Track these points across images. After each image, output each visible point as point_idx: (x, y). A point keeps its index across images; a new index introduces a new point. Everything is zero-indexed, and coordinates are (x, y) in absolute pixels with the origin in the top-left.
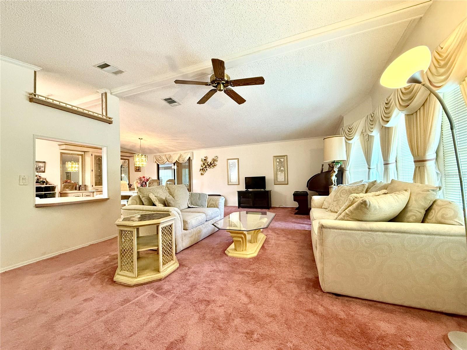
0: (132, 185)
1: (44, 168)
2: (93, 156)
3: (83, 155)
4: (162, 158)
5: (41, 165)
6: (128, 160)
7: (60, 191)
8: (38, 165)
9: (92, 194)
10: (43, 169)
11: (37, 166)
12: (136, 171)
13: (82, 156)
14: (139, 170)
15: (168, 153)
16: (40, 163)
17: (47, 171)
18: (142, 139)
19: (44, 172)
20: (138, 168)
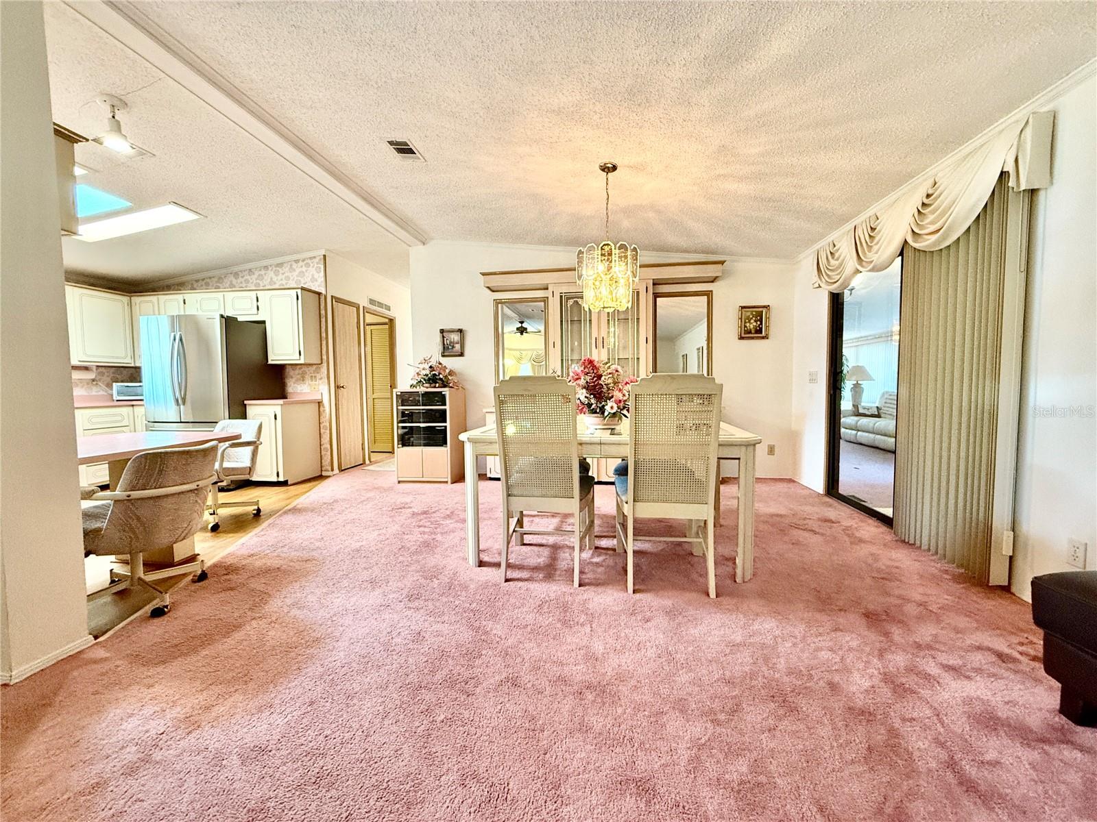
1: (460, 345)
2: (557, 296)
5: (455, 337)
6: (709, 294)
8: (450, 340)
11: (448, 342)
14: (760, 331)
16: (452, 333)
17: (466, 352)
18: (614, 168)
19: (462, 355)
20: (755, 324)
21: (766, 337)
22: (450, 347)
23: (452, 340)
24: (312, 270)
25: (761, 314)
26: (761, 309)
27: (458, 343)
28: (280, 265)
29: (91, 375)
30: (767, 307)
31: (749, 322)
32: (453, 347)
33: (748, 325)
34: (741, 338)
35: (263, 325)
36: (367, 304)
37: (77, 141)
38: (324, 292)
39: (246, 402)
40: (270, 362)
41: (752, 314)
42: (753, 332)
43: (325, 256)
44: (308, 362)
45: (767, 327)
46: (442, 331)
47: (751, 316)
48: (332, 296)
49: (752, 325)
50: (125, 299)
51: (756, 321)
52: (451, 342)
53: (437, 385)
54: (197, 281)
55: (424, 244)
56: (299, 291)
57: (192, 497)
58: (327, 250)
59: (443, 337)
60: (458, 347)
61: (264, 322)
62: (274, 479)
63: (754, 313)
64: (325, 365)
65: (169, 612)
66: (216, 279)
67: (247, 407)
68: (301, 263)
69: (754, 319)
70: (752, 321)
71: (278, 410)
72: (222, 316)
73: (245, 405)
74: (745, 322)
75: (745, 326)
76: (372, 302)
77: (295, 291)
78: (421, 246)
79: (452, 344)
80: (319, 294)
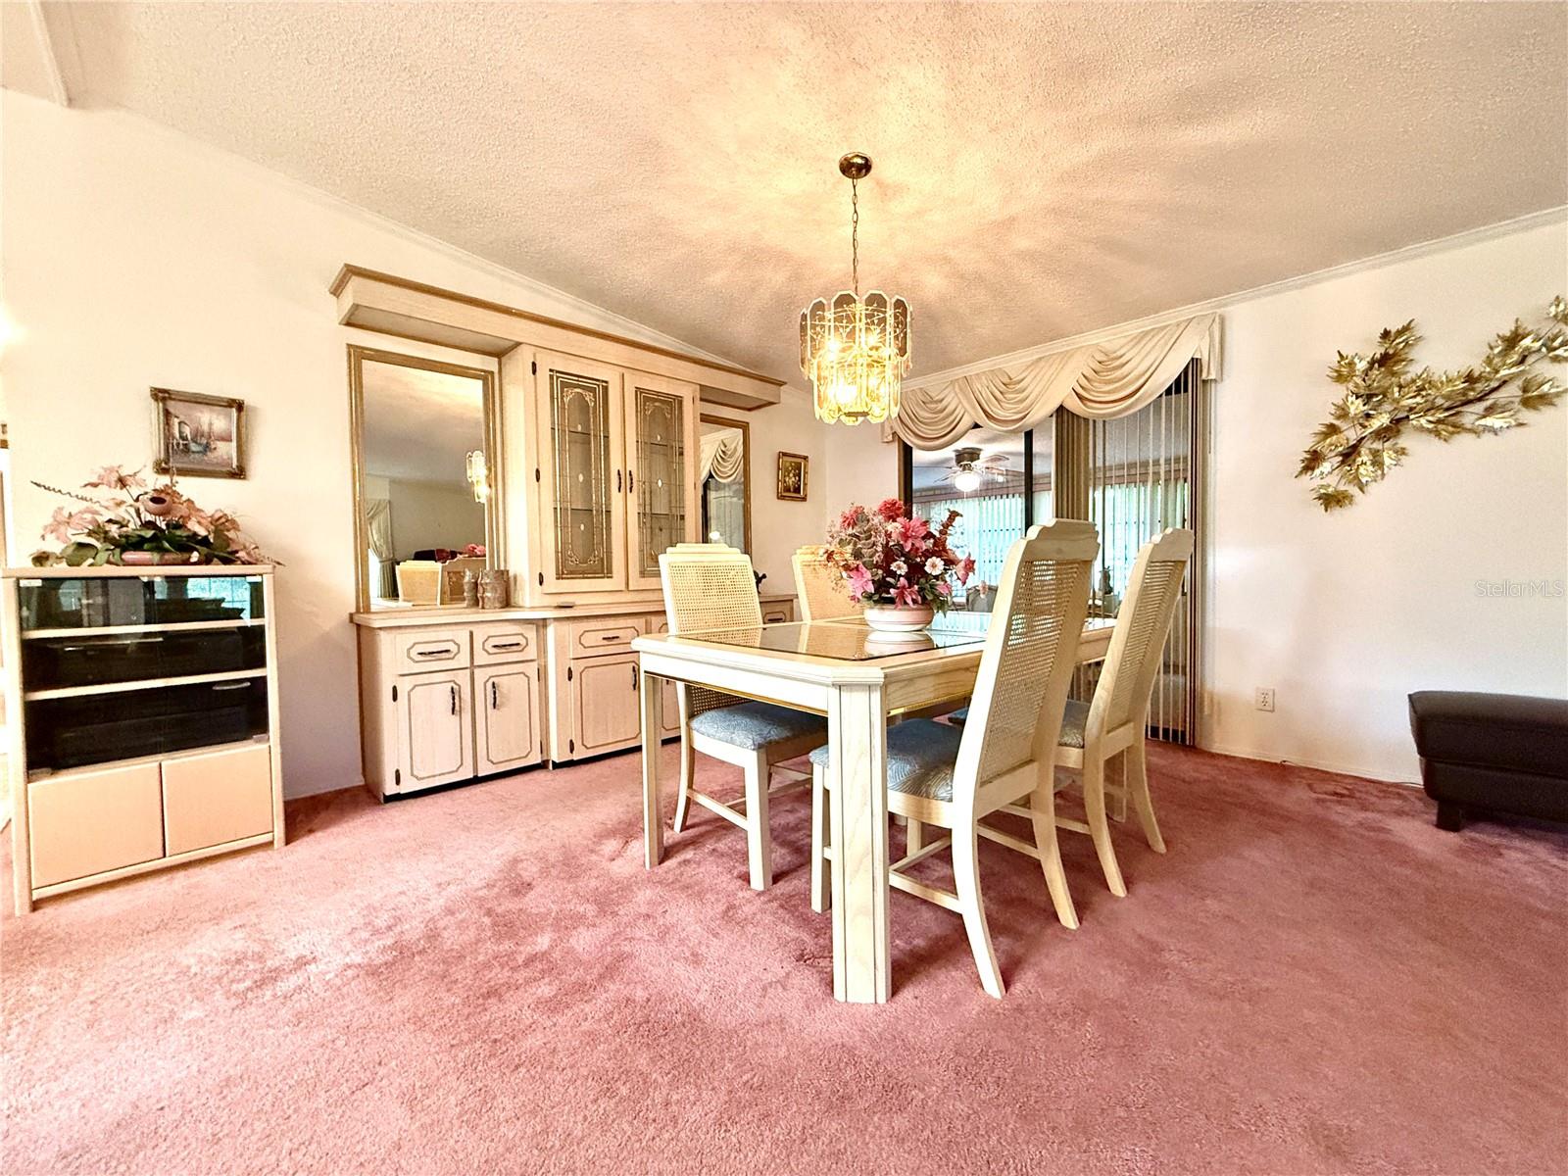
0: (764, 576)
1: (234, 444)
2: (543, 374)
3: (492, 373)
4: (940, 406)
5: (217, 421)
6: (745, 427)
7: (353, 610)
8: (194, 426)
9: (531, 633)
10: (226, 451)
11: (187, 431)
12: (781, 497)
13: (485, 380)
14: (797, 490)
15: (983, 365)
16: (205, 408)
17: (257, 464)
19: (239, 473)
20: (793, 479)
21: (804, 499)
22: (194, 447)
23: (205, 428)
25: (798, 467)
26: (799, 460)
27: (225, 439)
32: (207, 448)
46: (163, 397)
52: (196, 433)
53: (195, 556)
59: (167, 414)
60: (224, 449)
79: (205, 441)
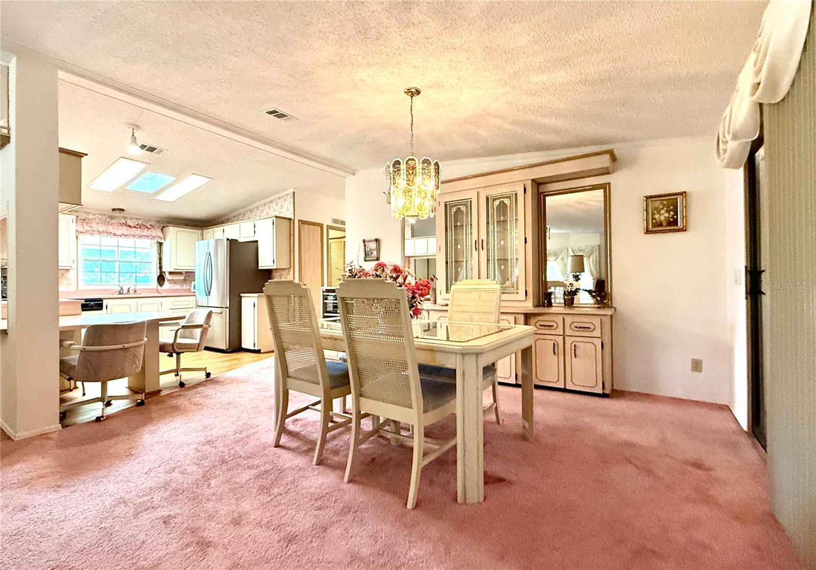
5: (373, 245)
6: (606, 187)
14: (675, 222)
16: (371, 242)
18: (418, 92)
20: (667, 215)
21: (683, 230)
22: (370, 254)
23: (371, 248)
24: (287, 204)
25: (674, 203)
26: (674, 197)
27: (374, 250)
28: (271, 202)
29: (182, 277)
30: (683, 194)
31: (659, 213)
32: (372, 253)
33: (657, 216)
34: (648, 232)
35: (256, 243)
36: (331, 224)
37: (82, 157)
38: (293, 218)
39: (241, 295)
40: (260, 268)
41: (662, 204)
42: (664, 224)
43: (294, 193)
44: (279, 267)
45: (685, 217)
46: (364, 241)
47: (661, 207)
48: (299, 220)
49: (663, 216)
50: (199, 232)
51: (667, 211)
52: (370, 250)
54: (234, 217)
55: (354, 174)
56: (274, 219)
57: (122, 353)
58: (294, 188)
59: (365, 246)
60: (375, 253)
61: (257, 241)
62: (252, 348)
63: (665, 202)
64: (292, 269)
65: (104, 420)
66: (242, 215)
67: (242, 298)
68: (282, 199)
69: (665, 209)
70: (662, 212)
71: (256, 300)
72: (228, 239)
73: (241, 297)
74: (653, 214)
75: (653, 218)
76: (335, 221)
77: (272, 219)
78: (352, 177)
80: (290, 219)
